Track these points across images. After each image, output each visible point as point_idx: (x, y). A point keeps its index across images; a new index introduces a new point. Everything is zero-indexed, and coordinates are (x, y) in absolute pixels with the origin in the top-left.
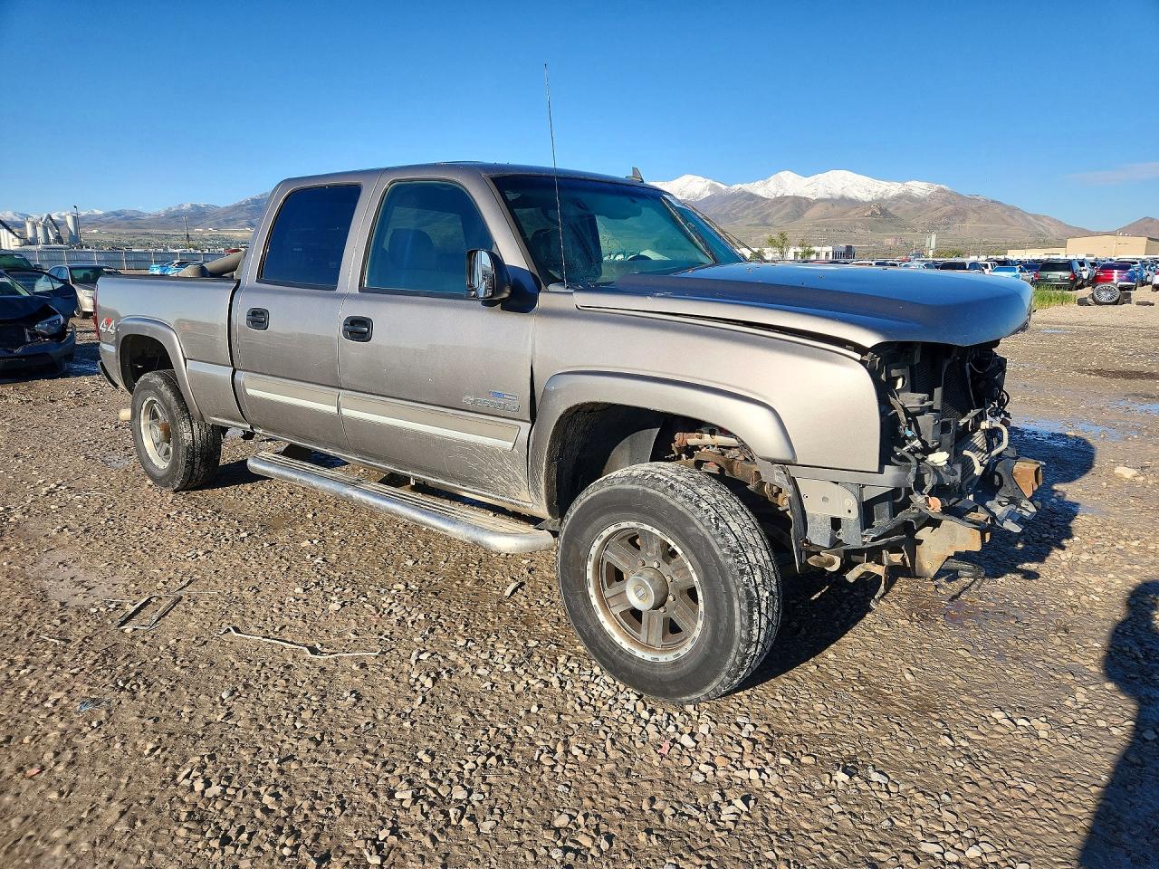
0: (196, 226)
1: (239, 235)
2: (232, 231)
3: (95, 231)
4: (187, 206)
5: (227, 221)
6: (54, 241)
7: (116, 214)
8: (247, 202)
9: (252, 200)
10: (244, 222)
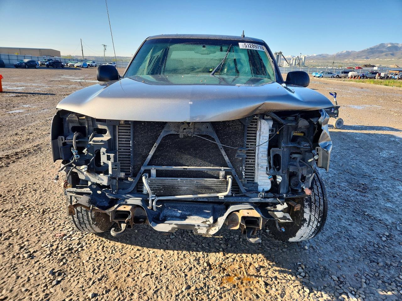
0: (346, 59)
1: (361, 62)
2: (358, 61)
3: (312, 61)
4: (345, 51)
5: (358, 57)
6: (297, 65)
7: (320, 55)
8: (368, 49)
9: (370, 48)
10: (364, 57)
